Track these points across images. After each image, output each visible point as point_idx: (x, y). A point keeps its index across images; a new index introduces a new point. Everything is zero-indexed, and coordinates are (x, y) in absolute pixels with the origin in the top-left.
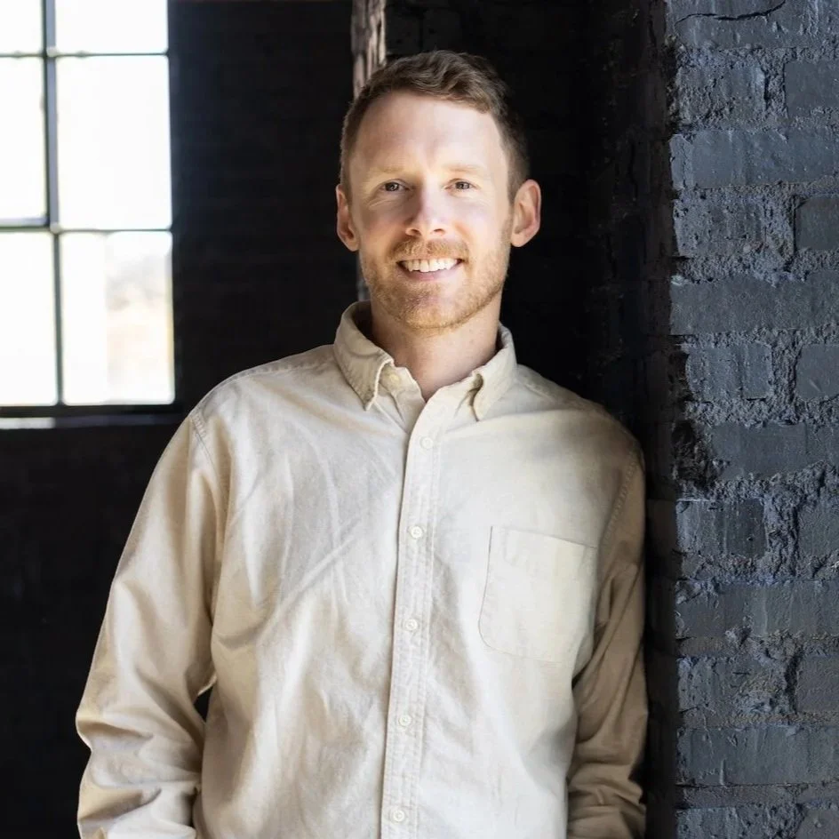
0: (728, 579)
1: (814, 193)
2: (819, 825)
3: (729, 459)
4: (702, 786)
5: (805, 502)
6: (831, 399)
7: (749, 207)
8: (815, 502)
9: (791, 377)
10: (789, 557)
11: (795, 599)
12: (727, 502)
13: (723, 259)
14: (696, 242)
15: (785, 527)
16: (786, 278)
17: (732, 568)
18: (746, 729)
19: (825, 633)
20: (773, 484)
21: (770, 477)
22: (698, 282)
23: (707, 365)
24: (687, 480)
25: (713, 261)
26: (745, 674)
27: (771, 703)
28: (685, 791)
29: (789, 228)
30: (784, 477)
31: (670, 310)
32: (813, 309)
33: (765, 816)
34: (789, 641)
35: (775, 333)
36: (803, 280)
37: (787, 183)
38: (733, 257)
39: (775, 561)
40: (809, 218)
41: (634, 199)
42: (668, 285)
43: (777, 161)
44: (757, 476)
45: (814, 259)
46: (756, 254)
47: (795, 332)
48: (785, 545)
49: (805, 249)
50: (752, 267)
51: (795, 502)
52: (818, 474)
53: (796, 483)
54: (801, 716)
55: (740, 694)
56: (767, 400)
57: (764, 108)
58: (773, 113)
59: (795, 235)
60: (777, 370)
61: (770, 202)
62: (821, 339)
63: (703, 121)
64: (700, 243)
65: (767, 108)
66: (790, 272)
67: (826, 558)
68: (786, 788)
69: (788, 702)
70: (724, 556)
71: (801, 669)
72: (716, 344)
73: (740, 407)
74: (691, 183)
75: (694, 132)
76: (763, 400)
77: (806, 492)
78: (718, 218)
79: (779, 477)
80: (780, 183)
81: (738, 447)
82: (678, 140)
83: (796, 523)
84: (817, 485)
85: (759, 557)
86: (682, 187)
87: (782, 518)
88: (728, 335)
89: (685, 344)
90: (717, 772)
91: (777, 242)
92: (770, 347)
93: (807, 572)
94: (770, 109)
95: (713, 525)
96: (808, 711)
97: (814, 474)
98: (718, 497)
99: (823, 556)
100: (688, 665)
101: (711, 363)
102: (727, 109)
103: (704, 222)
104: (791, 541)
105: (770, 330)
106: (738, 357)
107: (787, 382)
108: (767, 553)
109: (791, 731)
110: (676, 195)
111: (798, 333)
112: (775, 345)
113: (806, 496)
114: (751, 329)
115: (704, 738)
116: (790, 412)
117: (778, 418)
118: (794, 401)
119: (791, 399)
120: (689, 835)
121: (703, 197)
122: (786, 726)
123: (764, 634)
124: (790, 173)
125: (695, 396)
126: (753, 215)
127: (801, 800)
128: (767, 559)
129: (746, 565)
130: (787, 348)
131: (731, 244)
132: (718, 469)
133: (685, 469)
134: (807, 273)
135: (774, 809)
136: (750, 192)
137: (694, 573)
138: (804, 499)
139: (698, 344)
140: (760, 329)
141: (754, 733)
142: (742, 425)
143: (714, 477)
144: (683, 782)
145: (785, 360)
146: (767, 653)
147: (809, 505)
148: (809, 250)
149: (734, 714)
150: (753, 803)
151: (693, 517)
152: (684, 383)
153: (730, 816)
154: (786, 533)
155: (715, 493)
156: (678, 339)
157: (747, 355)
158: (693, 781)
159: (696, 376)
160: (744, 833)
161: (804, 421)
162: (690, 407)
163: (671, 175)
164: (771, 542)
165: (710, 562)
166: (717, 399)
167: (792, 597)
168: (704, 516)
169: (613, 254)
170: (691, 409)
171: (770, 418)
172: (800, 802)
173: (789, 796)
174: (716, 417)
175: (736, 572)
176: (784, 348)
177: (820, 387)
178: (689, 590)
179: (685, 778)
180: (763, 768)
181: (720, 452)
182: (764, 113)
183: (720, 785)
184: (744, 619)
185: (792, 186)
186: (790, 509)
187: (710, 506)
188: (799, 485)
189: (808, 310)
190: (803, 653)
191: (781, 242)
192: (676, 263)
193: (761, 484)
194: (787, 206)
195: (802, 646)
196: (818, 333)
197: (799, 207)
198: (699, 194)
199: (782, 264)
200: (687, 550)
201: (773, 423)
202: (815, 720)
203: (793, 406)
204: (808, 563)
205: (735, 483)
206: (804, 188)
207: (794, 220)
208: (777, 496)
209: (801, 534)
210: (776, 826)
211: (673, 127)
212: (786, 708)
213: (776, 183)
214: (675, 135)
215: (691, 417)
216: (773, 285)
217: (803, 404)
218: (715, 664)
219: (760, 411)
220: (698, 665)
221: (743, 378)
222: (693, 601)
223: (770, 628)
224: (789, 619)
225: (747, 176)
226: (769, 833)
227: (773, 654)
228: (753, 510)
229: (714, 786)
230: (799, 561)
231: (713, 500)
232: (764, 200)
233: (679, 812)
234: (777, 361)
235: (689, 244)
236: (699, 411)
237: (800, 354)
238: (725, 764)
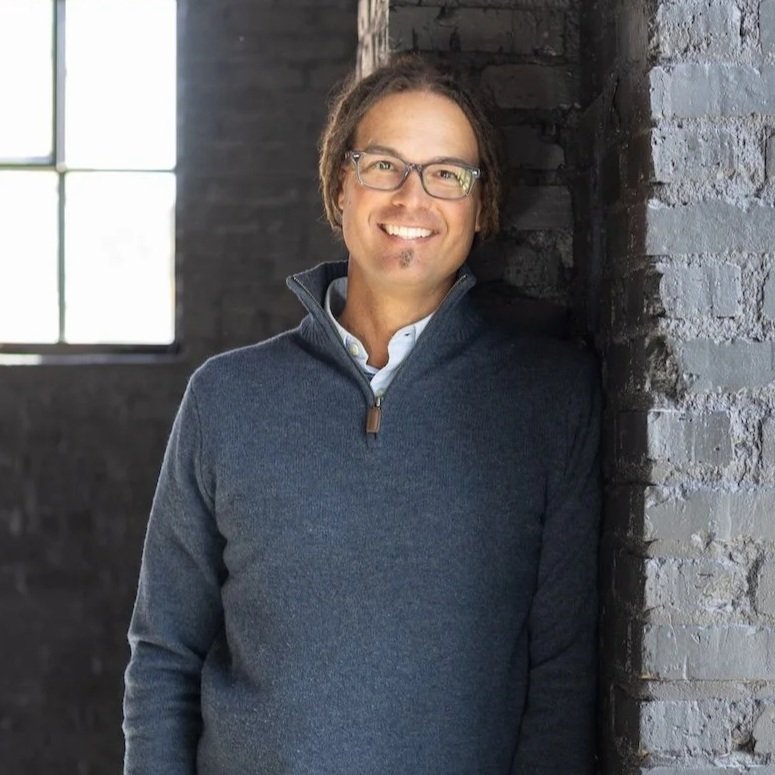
0: (694, 486)
3: (699, 373)
4: (665, 679)
5: (770, 416)
7: (722, 136)
9: (760, 297)
10: (753, 468)
11: (758, 507)
12: (695, 413)
13: (697, 185)
14: (672, 168)
15: (750, 438)
16: (756, 204)
17: (699, 476)
18: (709, 627)
20: (739, 397)
21: (737, 391)
22: (674, 206)
23: (680, 283)
24: (659, 393)
25: (688, 186)
26: (709, 575)
27: (733, 603)
28: (650, 684)
29: (761, 157)
30: (750, 391)
31: (646, 232)
33: (724, 710)
34: (752, 546)
35: (745, 255)
36: (772, 206)
37: (759, 114)
38: (707, 182)
39: (740, 470)
42: (643, 210)
43: (750, 94)
44: (725, 390)
46: (729, 181)
47: (763, 255)
48: (750, 455)
49: (774, 178)
50: (724, 193)
51: (760, 416)
53: (761, 397)
54: (761, 617)
55: (704, 595)
56: (736, 318)
57: (739, 43)
58: (748, 49)
59: (765, 164)
60: (746, 290)
61: (743, 132)
63: (682, 55)
64: (676, 169)
65: (742, 43)
66: (760, 198)
68: (745, 685)
69: (748, 604)
70: (692, 464)
71: (762, 572)
72: (689, 264)
73: (710, 325)
74: (669, 113)
75: (673, 65)
76: (733, 318)
77: (771, 405)
78: (693, 146)
79: (746, 391)
80: (753, 115)
81: (708, 363)
82: (658, 72)
83: (761, 434)
85: (724, 467)
86: (660, 116)
87: (748, 430)
88: (700, 256)
89: (660, 264)
90: (681, 666)
91: (749, 170)
92: (739, 268)
93: (770, 481)
94: (745, 45)
95: (682, 434)
96: (768, 613)
98: (688, 409)
100: (655, 565)
101: (683, 282)
102: (704, 44)
103: (680, 150)
104: (755, 452)
105: (741, 252)
106: (710, 277)
107: (755, 302)
108: (732, 463)
109: (752, 630)
111: (767, 256)
112: (744, 267)
113: (771, 410)
114: (723, 251)
115: (669, 635)
116: (758, 330)
117: (746, 335)
118: (761, 319)
119: (759, 318)
120: (653, 726)
121: (680, 126)
122: (747, 626)
123: (727, 539)
124: (763, 105)
125: (668, 313)
126: (726, 144)
127: (759, 695)
128: (735, 465)
129: (712, 473)
130: (756, 270)
131: (705, 170)
132: (688, 382)
133: (658, 382)
135: (734, 703)
136: (725, 121)
137: (664, 479)
138: (769, 412)
139: (672, 264)
140: (731, 251)
141: (717, 630)
142: (712, 342)
143: (684, 389)
144: (648, 676)
145: (754, 281)
146: (731, 557)
147: (773, 418)
149: (698, 613)
150: (714, 698)
151: (663, 427)
152: (658, 300)
153: (692, 708)
154: (751, 444)
155: (685, 405)
156: (652, 259)
157: (718, 277)
158: (658, 674)
159: (669, 294)
160: (704, 726)
161: (770, 339)
162: (663, 323)
163: (650, 105)
164: (736, 453)
165: (678, 470)
166: (689, 317)
167: (755, 505)
168: (674, 426)
170: (664, 325)
171: (738, 335)
172: (758, 698)
173: (748, 692)
174: (688, 333)
175: (703, 479)
176: (752, 269)
178: (658, 495)
179: (650, 672)
180: (724, 664)
181: (690, 366)
182: (739, 48)
183: (682, 680)
184: (710, 524)
185: (764, 118)
186: (756, 423)
187: (679, 416)
188: (764, 399)
190: (764, 557)
191: (753, 171)
192: (653, 187)
193: (728, 398)
194: (759, 136)
195: (764, 551)
197: (770, 137)
198: (676, 123)
199: (753, 191)
200: (657, 458)
201: (742, 342)
202: (774, 621)
203: (760, 325)
204: (771, 471)
205: (703, 396)
207: (765, 149)
208: (743, 408)
209: (765, 445)
210: (735, 720)
211: (654, 60)
212: (748, 609)
213: (749, 114)
214: (655, 68)
215: (663, 333)
216: (744, 210)
217: (770, 323)
218: (681, 565)
219: (730, 328)
220: (665, 567)
221: (714, 297)
222: (662, 505)
223: (734, 534)
224: (752, 525)
225: (721, 108)
226: (728, 726)
227: (736, 557)
228: (720, 421)
229: (677, 680)
230: (761, 471)
231: (683, 411)
232: (737, 130)
233: (644, 703)
234: (746, 281)
235: (665, 170)
236: (672, 326)
237: (768, 275)
238: (688, 659)
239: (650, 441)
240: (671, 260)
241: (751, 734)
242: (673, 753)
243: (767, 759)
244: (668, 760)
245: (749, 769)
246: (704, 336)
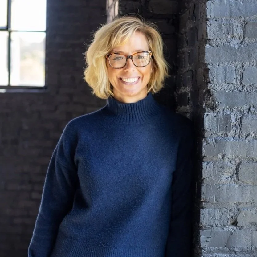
0: (219, 138)
1: (250, 20)
2: (244, 216)
3: (221, 102)
4: (208, 201)
6: (253, 84)
7: (230, 24)
8: (247, 116)
9: (241, 77)
10: (238, 132)
11: (240, 146)
12: (220, 115)
13: (222, 40)
14: (213, 34)
15: (237, 123)
16: (241, 46)
17: (221, 135)
18: (223, 185)
19: (249, 156)
20: (234, 110)
21: (233, 108)
22: (214, 47)
23: (216, 72)
24: (208, 108)
25: (218, 40)
26: (223, 168)
27: (231, 177)
28: (203, 203)
29: (242, 31)
30: (238, 108)
31: (204, 55)
32: (249, 56)
33: (227, 212)
34: (237, 158)
35: (237, 63)
36: (246, 47)
37: (242, 17)
38: (225, 39)
39: (234, 133)
40: (249, 28)
41: (195, 21)
42: (204, 47)
43: (239, 10)
44: (230, 107)
45: (250, 41)
46: (232, 39)
47: (243, 63)
48: (237, 129)
49: (247, 38)
50: (230, 43)
51: (241, 116)
52: (248, 107)
53: (241, 110)
54: (240, 182)
55: (221, 174)
56: (234, 84)
59: (244, 33)
60: (237, 75)
61: (237, 23)
62: (251, 66)
64: (215, 35)
66: (242, 44)
67: (250, 133)
68: (235, 204)
69: (236, 177)
70: (218, 131)
71: (241, 167)
72: (218, 66)
73: (225, 86)
74: (213, 16)
75: (214, 1)
76: (232, 84)
77: (244, 113)
78: (220, 27)
79: (236, 108)
80: (240, 17)
81: (224, 99)
82: (209, 3)
83: (241, 122)
84: (248, 110)
85: (229, 132)
86: (210, 17)
87: (237, 120)
88: (222, 63)
89: (209, 66)
90: (214, 197)
91: (238, 35)
92: (235, 67)
93: (244, 137)
95: (215, 121)
96: (242, 180)
97: (247, 107)
98: (217, 113)
99: (249, 133)
100: (206, 164)
101: (217, 72)
103: (216, 28)
104: (239, 128)
105: (235, 62)
106: (225, 70)
107: (240, 79)
108: (231, 131)
109: (237, 186)
110: (208, 20)
111: (244, 64)
113: (244, 114)
114: (229, 62)
115: (210, 187)
116: (240, 88)
117: (237, 90)
119: (241, 84)
120: (204, 217)
121: (216, 21)
122: (235, 184)
123: (230, 156)
124: (243, 14)
125: (211, 82)
126: (231, 27)
127: (239, 207)
128: (231, 133)
129: (225, 134)
130: (240, 68)
131: (224, 35)
132: (218, 105)
133: (207, 104)
134: (247, 45)
135: (231, 210)
136: (231, 19)
137: (209, 136)
138: (244, 115)
139: (213, 66)
140: (232, 62)
141: (225, 186)
142: (225, 91)
143: (216, 107)
144: (203, 200)
145: (240, 72)
146: (230, 162)
147: (245, 117)
148: (248, 38)
149: (219, 180)
150: (224, 208)
151: (209, 119)
152: (208, 77)
153: (217, 211)
154: (238, 125)
155: (216, 112)
156: (206, 64)
157: (228, 70)
158: (206, 200)
159: (212, 76)
160: (221, 217)
161: (245, 91)
162: (210, 85)
163: (206, 13)
164: (233, 128)
165: (214, 133)
166: (218, 83)
167: (239, 145)
168: (213, 119)
170: (210, 86)
171: (234, 89)
173: (235, 206)
174: (217, 88)
175: (222, 136)
176: (239, 68)
177: (250, 81)
178: (207, 142)
179: (204, 199)
180: (228, 197)
181: (218, 99)
183: (214, 202)
184: (224, 151)
185: (244, 18)
186: (239, 118)
187: (214, 116)
188: (242, 110)
189: (247, 56)
190: (241, 162)
191: (240, 35)
192: (207, 40)
193: (230, 110)
194: (242, 24)
195: (241, 160)
196: (250, 64)
197: (245, 25)
198: (215, 20)
199: (240, 42)
200: (207, 129)
201: (235, 91)
202: (244, 183)
203: (241, 86)
204: (244, 134)
205: (222, 109)
206: (247, 19)
207: (244, 29)
208: (235, 113)
209: (242, 125)
210: (231, 215)
212: (236, 179)
213: (239, 17)
214: (208, 1)
215: (210, 88)
216: (237, 49)
217: (244, 85)
218: (214, 164)
219: (231, 87)
220: (209, 165)
221: (226, 76)
222: (208, 145)
223: (232, 154)
224: (238, 152)
225: (230, 15)
226: (229, 217)
227: (232, 162)
228: (228, 117)
229: (212, 202)
230: (241, 134)
231: (215, 114)
232: (235, 22)
233: (201, 209)
234: (237, 72)
235: (211, 35)
236: (212, 86)
237: (244, 70)
238: (216, 195)
239: (205, 124)
240: (213, 64)
241: (236, 220)
242: (210, 226)
243: (241, 228)
244: (209, 228)
245: (235, 231)
246: (223, 89)
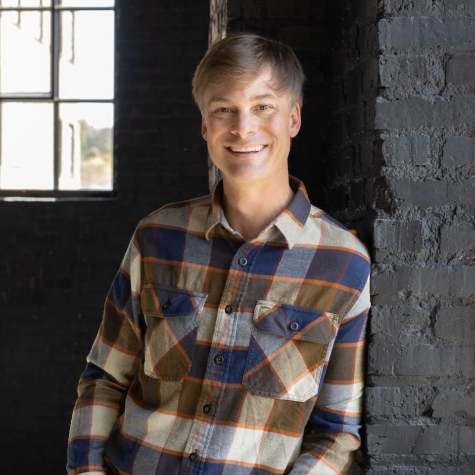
0: (400, 264)
1: (457, 52)
2: (445, 399)
3: (404, 198)
4: (381, 374)
5: (445, 223)
6: (462, 167)
7: (420, 59)
8: (451, 223)
9: (440, 154)
10: (435, 253)
11: (437, 276)
12: (402, 221)
13: (405, 88)
14: (390, 78)
15: (433, 236)
16: (439, 99)
17: (403, 258)
18: (407, 345)
19: (453, 295)
20: (428, 212)
21: (426, 209)
22: (391, 101)
23: (394, 146)
24: (381, 209)
25: (400, 89)
26: (408, 315)
27: (421, 331)
28: (373, 377)
29: (443, 72)
30: (434, 209)
31: (375, 116)
32: (454, 116)
33: (415, 393)
34: (433, 298)
35: (433, 129)
36: (449, 100)
37: (442, 47)
38: (411, 87)
39: (427, 254)
40: (453, 66)
41: (358, 59)
42: (375, 102)
43: (437, 34)
44: (419, 208)
45: (456, 89)
46: (424, 86)
47: (443, 129)
48: (433, 246)
49: (450, 84)
50: (421, 93)
51: (440, 223)
52: (453, 208)
53: (440, 212)
54: (438, 340)
55: (405, 326)
56: (426, 166)
57: (431, 5)
58: (436, 8)
59: (445, 76)
60: (432, 150)
61: (433, 57)
62: (457, 133)
63: (397, 12)
64: (393, 79)
65: (433, 5)
66: (442, 96)
67: (455, 254)
68: (428, 378)
69: (430, 332)
70: (399, 251)
71: (439, 314)
72: (399, 135)
73: (411, 170)
74: (389, 47)
75: (392, 18)
76: (424, 166)
77: (446, 217)
78: (403, 65)
79: (431, 209)
80: (438, 47)
81: (409, 193)
82: (383, 22)
83: (440, 234)
84: (452, 214)
85: (418, 252)
86: (384, 48)
87: (432, 231)
88: (406, 130)
89: (383, 134)
90: (391, 367)
91: (436, 79)
92: (429, 137)
93: (444, 261)
94: (434, 6)
95: (393, 233)
96: (441, 337)
97: (450, 207)
98: (397, 219)
99: (454, 253)
100: (377, 309)
101: (396, 146)
102: (411, 6)
103: (395, 68)
104: (436, 244)
105: (430, 128)
106: (411, 142)
107: (438, 157)
108: (423, 250)
109: (432, 347)
110: (380, 52)
111: (445, 130)
112: (432, 136)
113: (445, 220)
114: (419, 127)
115: (384, 349)
116: (439, 173)
117: (432, 176)
118: (441, 167)
119: (440, 166)
120: (374, 401)
121: (396, 54)
122: (429, 345)
123: (419, 294)
124: (444, 41)
125: (387, 163)
126: (423, 64)
127: (436, 384)
128: (424, 252)
129: (411, 256)
130: (439, 138)
131: (410, 80)
132: (398, 204)
133: (380, 203)
134: (451, 97)
135: (421, 389)
136: (422, 51)
137: (383, 260)
138: (444, 221)
139: (389, 134)
140: (424, 127)
141: (412, 347)
142: (412, 180)
143: (396, 208)
144: (372, 372)
145: (437, 145)
146: (421, 305)
147: (447, 224)
148: (453, 84)
149: (401, 337)
150: (409, 386)
151: (383, 229)
152: (381, 155)
153: (397, 391)
154: (434, 239)
155: (396, 217)
156: (378, 132)
157: (416, 142)
158: (377, 371)
159: (388, 152)
160: (403, 401)
161: (446, 178)
162: (384, 169)
163: (378, 41)
164: (425, 244)
165: (391, 254)
166: (399, 165)
167: (435, 276)
168: (389, 229)
169: (345, 91)
170: (384, 170)
171: (427, 176)
172: (435, 386)
173: (429, 382)
174: (398, 174)
175: (405, 260)
176: (437, 138)
177: (456, 160)
178: (379, 269)
179: (373, 370)
180: (416, 367)
181: (399, 194)
182: (431, 8)
183: (391, 375)
184: (409, 285)
185: (445, 49)
186: (437, 227)
187: (392, 223)
188: (442, 214)
189: (451, 117)
190: (440, 305)
191: (438, 80)
192: (380, 90)
193: (421, 213)
194: (442, 59)
195: (440, 302)
196: (456, 130)
197: (448, 60)
198: (393, 52)
199: (438, 92)
200: (379, 247)
201: (430, 180)
202: (445, 342)
203: (440, 170)
204: (445, 256)
205: (406, 211)
206: (452, 50)
207: (445, 68)
208: (430, 219)
209: (442, 240)
210: (421, 398)
211: (381, 15)
212: (430, 335)
213: (436, 47)
214: (382, 20)
215: (384, 175)
216: (432, 103)
217: (446, 169)
218: (392, 309)
219: (422, 172)
220: (383, 309)
221: (414, 154)
222: (381, 274)
223: (423, 291)
224: (434, 287)
225: (420, 43)
226: (417, 402)
227: (424, 305)
228: (416, 226)
229: (389, 375)
230: (440, 255)
231: (394, 220)
232: (429, 56)
233: (369, 388)
234: (433, 145)
235: (387, 79)
236: (389, 171)
237: (446, 141)
238: (395, 363)
239: (375, 237)
240: (389, 132)
241: (430, 406)
242: (385, 416)
243: (439, 421)
244: (382, 420)
245: (429, 426)
246: (408, 176)
